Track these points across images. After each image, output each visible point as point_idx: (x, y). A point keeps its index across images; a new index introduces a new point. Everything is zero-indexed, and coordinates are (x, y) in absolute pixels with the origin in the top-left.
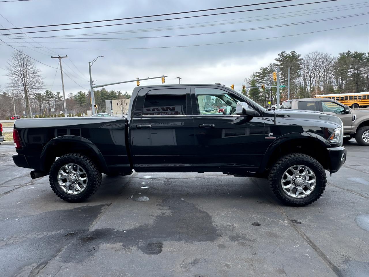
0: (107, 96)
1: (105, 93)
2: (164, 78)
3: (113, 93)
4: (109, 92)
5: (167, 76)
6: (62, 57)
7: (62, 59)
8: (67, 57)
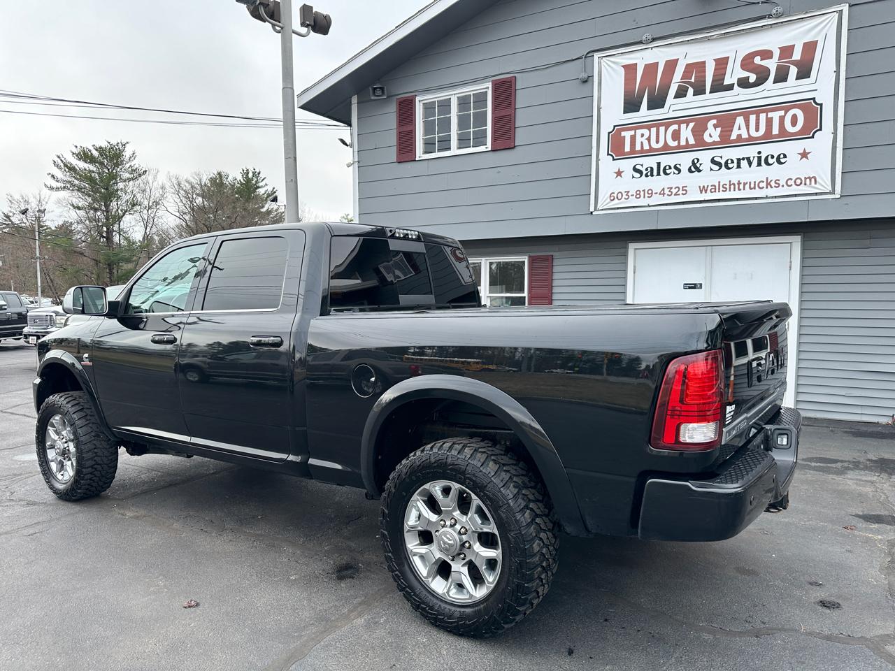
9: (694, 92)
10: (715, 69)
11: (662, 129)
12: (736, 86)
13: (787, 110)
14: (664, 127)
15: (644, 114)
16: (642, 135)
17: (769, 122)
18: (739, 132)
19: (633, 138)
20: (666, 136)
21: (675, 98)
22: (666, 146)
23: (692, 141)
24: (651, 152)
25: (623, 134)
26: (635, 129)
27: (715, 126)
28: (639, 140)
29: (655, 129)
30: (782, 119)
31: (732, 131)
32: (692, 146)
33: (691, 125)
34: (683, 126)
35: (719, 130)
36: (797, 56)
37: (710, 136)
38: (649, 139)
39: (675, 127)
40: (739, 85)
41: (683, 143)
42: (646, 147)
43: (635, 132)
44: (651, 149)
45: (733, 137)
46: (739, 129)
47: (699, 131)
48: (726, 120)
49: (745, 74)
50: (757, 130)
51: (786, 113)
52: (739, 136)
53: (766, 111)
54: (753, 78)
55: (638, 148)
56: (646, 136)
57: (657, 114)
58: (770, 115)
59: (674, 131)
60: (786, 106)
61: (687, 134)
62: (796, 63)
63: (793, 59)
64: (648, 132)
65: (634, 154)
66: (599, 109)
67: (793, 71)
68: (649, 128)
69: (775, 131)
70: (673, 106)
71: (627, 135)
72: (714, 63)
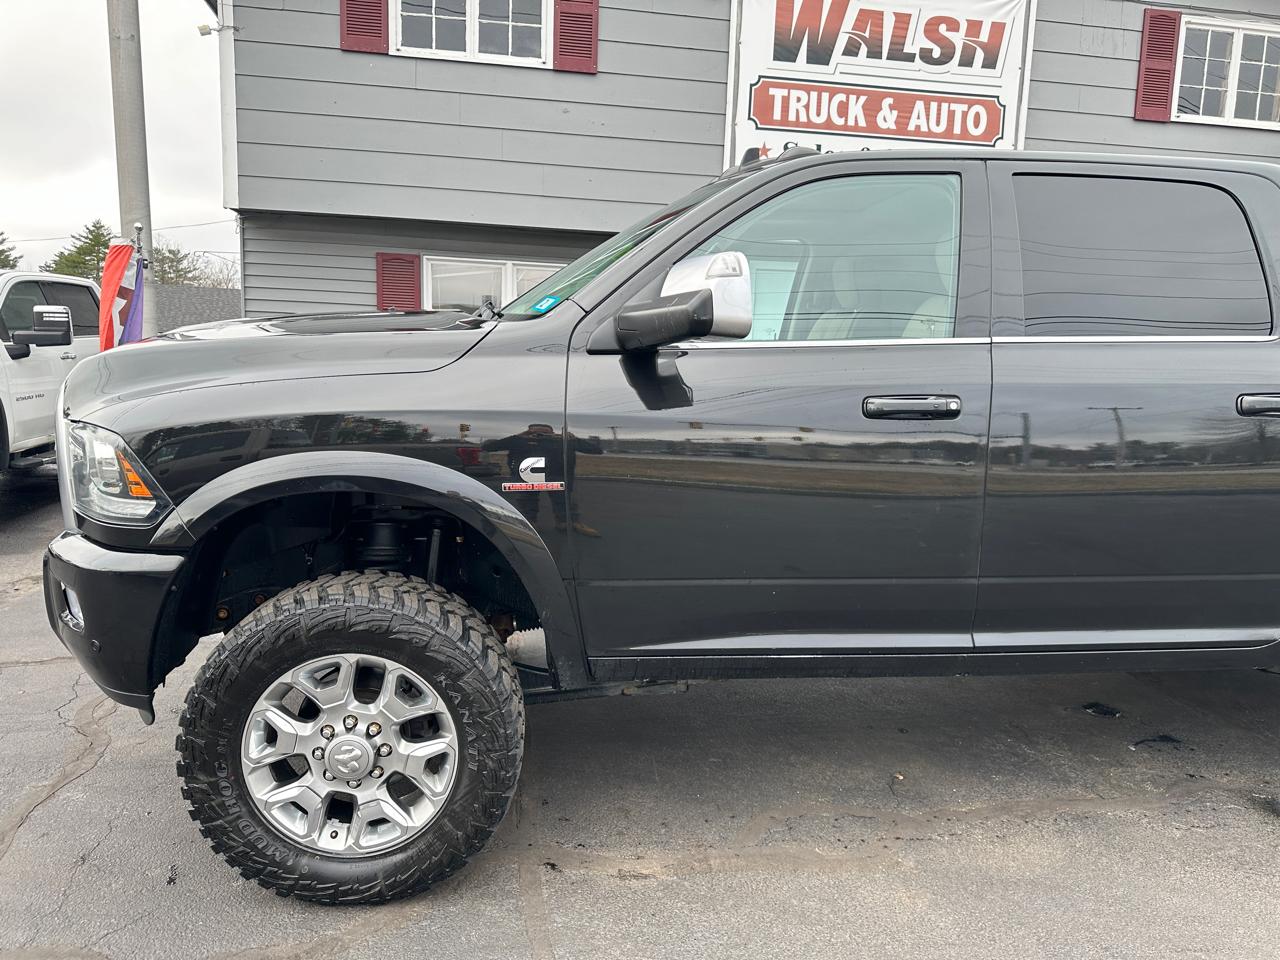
9: (868, 52)
10: (895, 28)
11: (825, 96)
12: (917, 57)
13: (971, 104)
14: (827, 94)
15: (801, 67)
16: (799, 100)
17: (951, 114)
18: (918, 122)
19: (786, 101)
20: (830, 108)
21: (844, 54)
22: (829, 124)
23: (862, 123)
24: (809, 127)
25: (772, 91)
26: (790, 87)
27: (892, 107)
28: (793, 105)
29: (816, 93)
30: (965, 115)
31: (910, 118)
32: (862, 129)
33: (863, 99)
34: (853, 98)
35: (895, 113)
36: (984, 37)
37: (885, 120)
38: (807, 107)
39: (841, 97)
40: (921, 58)
41: (851, 122)
42: (803, 118)
43: (789, 93)
44: (809, 124)
45: (911, 127)
46: (918, 118)
47: (872, 110)
48: (904, 102)
49: (929, 45)
50: (938, 123)
51: (969, 108)
52: (918, 127)
53: (950, 101)
54: (937, 53)
55: (792, 117)
56: (804, 101)
57: (818, 72)
58: (954, 106)
59: (841, 103)
60: (970, 100)
61: (856, 109)
62: (983, 46)
63: (980, 40)
64: (806, 95)
65: (785, 125)
66: (738, 43)
67: (980, 56)
68: (808, 90)
69: (957, 130)
70: (841, 67)
71: (778, 94)
72: (894, 18)
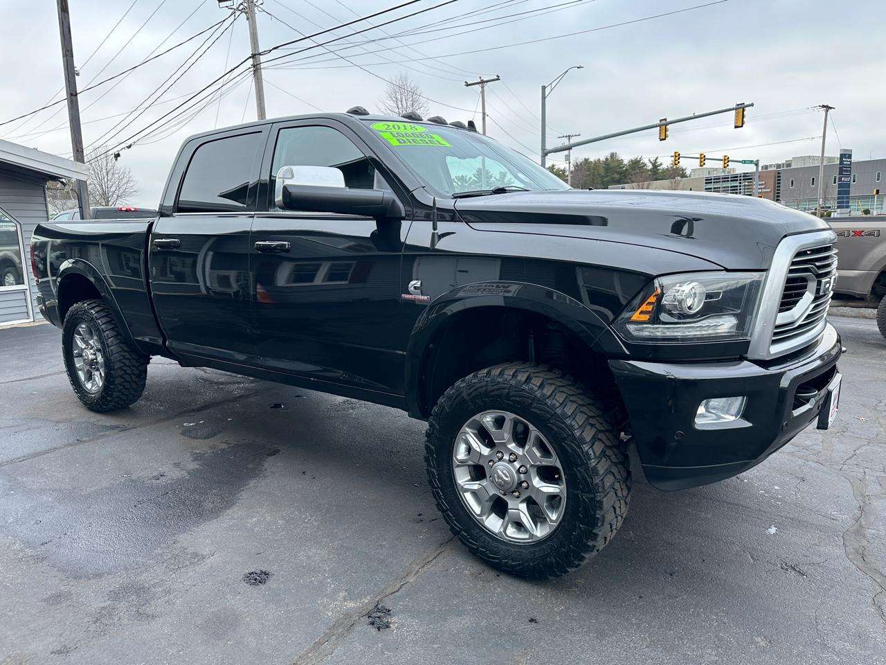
0: (620, 174)
1: (615, 167)
2: (743, 111)
3: (636, 164)
4: (626, 162)
5: (752, 105)
6: (487, 81)
7: (487, 86)
8: (498, 79)
